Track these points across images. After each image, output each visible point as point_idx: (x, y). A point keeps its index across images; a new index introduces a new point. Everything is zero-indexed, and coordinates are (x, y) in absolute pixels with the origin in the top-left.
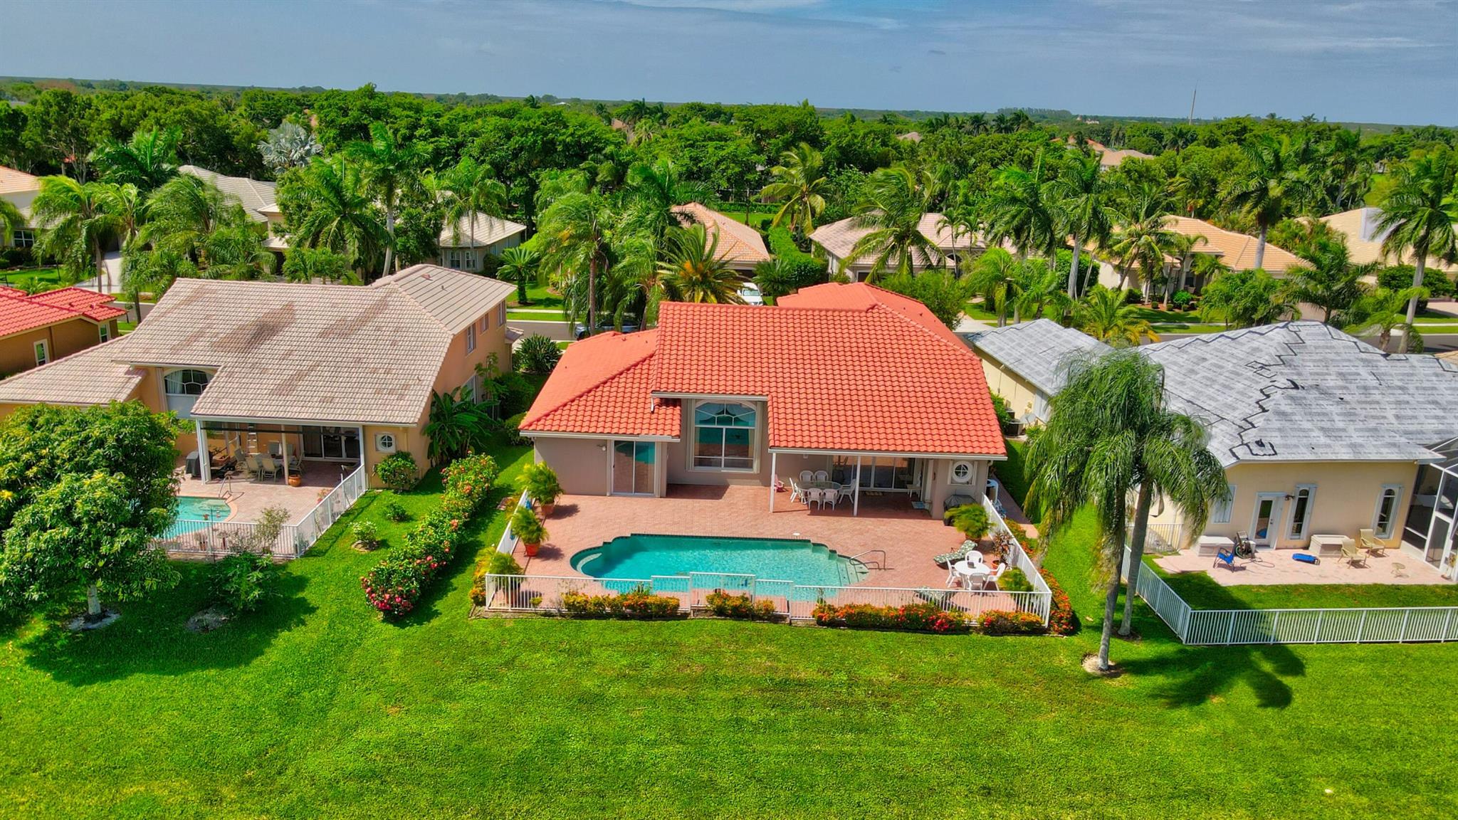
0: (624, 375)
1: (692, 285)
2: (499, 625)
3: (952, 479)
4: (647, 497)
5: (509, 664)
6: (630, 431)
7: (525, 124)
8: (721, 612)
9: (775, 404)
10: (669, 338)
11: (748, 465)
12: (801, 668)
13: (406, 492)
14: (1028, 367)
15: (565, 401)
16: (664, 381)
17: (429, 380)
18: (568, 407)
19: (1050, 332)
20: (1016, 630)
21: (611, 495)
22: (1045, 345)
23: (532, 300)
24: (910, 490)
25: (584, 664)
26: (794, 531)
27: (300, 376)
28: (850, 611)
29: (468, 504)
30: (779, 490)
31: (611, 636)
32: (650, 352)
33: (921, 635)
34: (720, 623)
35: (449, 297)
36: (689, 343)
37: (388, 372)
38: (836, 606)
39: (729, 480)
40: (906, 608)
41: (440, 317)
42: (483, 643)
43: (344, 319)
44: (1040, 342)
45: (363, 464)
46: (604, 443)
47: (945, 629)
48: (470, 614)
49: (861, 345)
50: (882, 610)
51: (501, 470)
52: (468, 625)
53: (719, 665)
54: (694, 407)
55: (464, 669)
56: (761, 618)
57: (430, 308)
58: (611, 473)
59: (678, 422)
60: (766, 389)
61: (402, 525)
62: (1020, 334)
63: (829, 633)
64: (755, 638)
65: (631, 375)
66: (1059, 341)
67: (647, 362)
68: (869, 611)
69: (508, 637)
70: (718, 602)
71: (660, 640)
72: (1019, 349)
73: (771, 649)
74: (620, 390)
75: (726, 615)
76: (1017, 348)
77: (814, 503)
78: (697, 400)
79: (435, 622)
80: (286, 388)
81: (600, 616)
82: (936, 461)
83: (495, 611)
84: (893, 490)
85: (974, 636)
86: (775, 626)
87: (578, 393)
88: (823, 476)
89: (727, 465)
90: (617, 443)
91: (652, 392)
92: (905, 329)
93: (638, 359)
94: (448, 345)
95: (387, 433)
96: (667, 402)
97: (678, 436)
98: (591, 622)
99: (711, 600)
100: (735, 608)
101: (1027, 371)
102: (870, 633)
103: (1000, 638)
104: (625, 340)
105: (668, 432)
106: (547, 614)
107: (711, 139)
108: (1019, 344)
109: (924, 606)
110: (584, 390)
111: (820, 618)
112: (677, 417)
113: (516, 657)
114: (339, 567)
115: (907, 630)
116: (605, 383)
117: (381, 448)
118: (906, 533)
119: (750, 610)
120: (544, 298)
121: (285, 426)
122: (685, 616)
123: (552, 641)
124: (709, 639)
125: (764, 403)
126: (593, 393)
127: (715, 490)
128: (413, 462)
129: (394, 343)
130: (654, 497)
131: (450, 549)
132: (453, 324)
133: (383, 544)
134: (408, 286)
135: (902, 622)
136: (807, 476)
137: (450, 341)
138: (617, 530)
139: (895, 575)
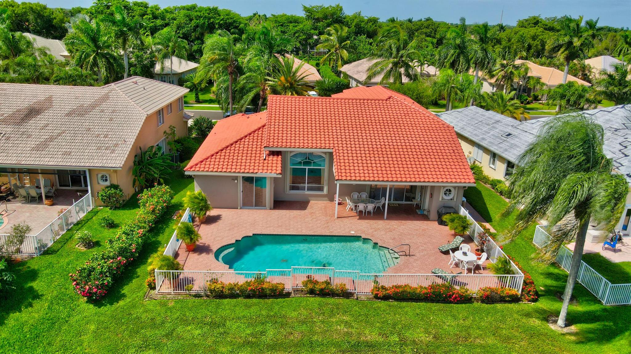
0: (248, 137)
1: (285, 89)
2: (163, 304)
3: (442, 197)
4: (262, 209)
5: (169, 335)
6: (251, 171)
7: (199, 14)
8: (312, 292)
9: (338, 154)
10: (274, 115)
11: (321, 189)
12: (367, 332)
13: (116, 208)
14: (469, 132)
15: (213, 153)
16: (271, 140)
17: (131, 140)
18: (214, 157)
19: (478, 113)
20: (503, 300)
21: (241, 208)
22: (477, 120)
23: (202, 100)
24: (414, 202)
25: (221, 334)
26: (351, 230)
27: (51, 139)
28: (396, 290)
29: (151, 217)
30: (339, 204)
31: (240, 312)
32: (263, 124)
33: (442, 305)
34: (312, 299)
35: (147, 94)
36: (286, 118)
37: (106, 137)
38: (386, 286)
39: (310, 198)
40: (431, 287)
41: (140, 105)
42: (152, 319)
43: (82, 106)
44: (473, 118)
45: (90, 191)
46: (236, 178)
47: (457, 301)
48: (145, 296)
49: (385, 119)
50: (416, 288)
51: (175, 195)
52: (143, 305)
53: (312, 332)
54: (289, 156)
55: (137, 341)
56: (338, 295)
57: (134, 100)
58: (240, 195)
59: (280, 165)
60: (332, 145)
61: (111, 230)
62: (461, 114)
63: (382, 304)
64: (335, 310)
65: (252, 137)
66: (485, 117)
67: (261, 129)
68: (409, 290)
69: (169, 314)
70: (310, 286)
71: (272, 314)
72: (462, 122)
73: (346, 318)
74: (245, 146)
75: (316, 294)
76: (460, 121)
77: (361, 212)
78: (291, 152)
79: (121, 303)
80: (42, 147)
81: (233, 296)
82: (433, 187)
83: (162, 294)
84: (404, 202)
85: (476, 304)
86: (348, 300)
87: (220, 148)
88: (364, 195)
89: (310, 189)
90: (243, 177)
91: (264, 147)
92: (409, 110)
93: (256, 128)
94: (143, 121)
95: (104, 173)
96: (273, 153)
97: (280, 174)
98: (226, 301)
99: (305, 284)
100: (322, 290)
101: (469, 134)
102: (409, 303)
103: (492, 305)
104: (248, 118)
105: (274, 171)
106: (197, 296)
107: (291, 22)
108: (461, 120)
109: (443, 285)
110: (224, 146)
111: (377, 294)
112: (279, 162)
113: (174, 330)
114: (64, 261)
115: (432, 301)
116: (236, 142)
117: (101, 183)
118: (417, 230)
119: (332, 290)
120: (208, 99)
121: (41, 170)
122: (288, 295)
123: (199, 316)
124: (305, 312)
125: (331, 154)
126: (229, 148)
127: (302, 205)
128: (121, 191)
129: (111, 119)
130: (266, 209)
131: (137, 249)
132: (148, 108)
133: (97, 244)
134: (123, 87)
135: (430, 296)
136: (355, 195)
137: (145, 118)
138: (244, 232)
139: (417, 260)
